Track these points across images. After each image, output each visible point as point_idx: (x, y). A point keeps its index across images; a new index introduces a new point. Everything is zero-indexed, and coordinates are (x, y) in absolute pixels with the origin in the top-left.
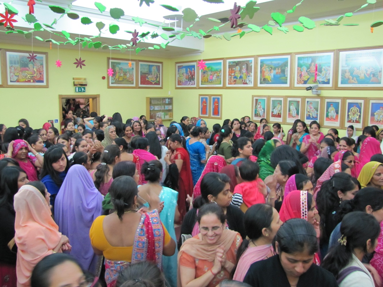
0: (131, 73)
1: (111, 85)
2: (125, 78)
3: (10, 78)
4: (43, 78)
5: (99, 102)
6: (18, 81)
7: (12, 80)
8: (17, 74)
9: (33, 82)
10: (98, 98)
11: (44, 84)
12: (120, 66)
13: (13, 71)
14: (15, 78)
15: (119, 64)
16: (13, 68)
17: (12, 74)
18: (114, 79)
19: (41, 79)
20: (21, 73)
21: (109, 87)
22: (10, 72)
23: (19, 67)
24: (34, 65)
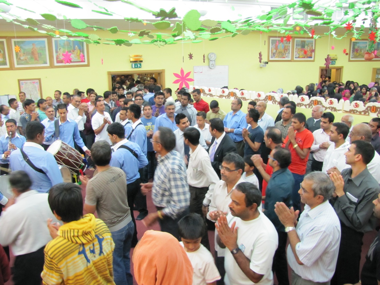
0: (365, 49)
1: (351, 59)
2: (360, 54)
3: (295, 56)
4: (312, 55)
5: (343, 72)
6: (299, 57)
7: (296, 57)
8: (299, 53)
9: (307, 58)
10: (342, 69)
11: (312, 59)
12: (358, 45)
13: (297, 51)
14: (298, 56)
15: (358, 43)
16: (297, 49)
17: (296, 53)
18: (354, 54)
19: (311, 56)
20: (301, 52)
21: (350, 61)
22: (296, 52)
23: (300, 48)
24: (308, 46)
